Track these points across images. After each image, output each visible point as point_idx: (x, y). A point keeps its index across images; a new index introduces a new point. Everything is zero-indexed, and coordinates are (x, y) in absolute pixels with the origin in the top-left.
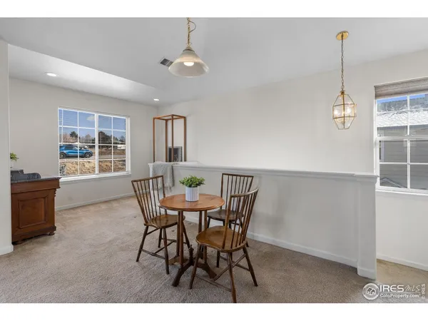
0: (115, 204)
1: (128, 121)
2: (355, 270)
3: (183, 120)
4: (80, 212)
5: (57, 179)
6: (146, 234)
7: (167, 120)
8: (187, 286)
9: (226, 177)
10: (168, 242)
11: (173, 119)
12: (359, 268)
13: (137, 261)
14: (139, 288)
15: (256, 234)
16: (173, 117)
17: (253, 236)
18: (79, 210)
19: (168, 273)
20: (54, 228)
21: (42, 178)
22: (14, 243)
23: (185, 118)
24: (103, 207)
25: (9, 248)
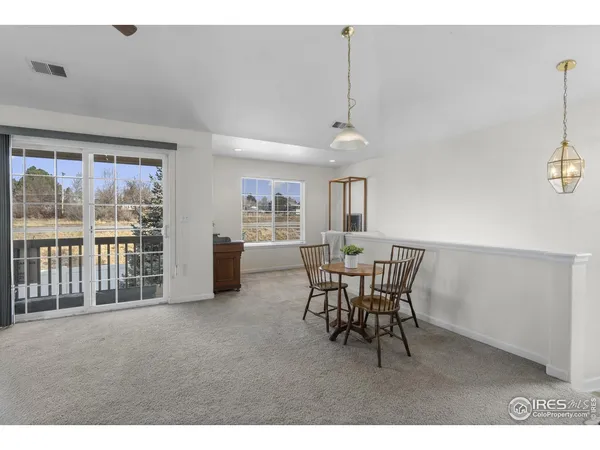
0: (290, 274)
1: (303, 186)
2: (543, 368)
3: (363, 182)
4: (259, 277)
5: (242, 244)
6: (311, 296)
7: (345, 183)
8: (342, 342)
9: (396, 250)
10: (329, 308)
11: (350, 182)
12: (548, 366)
13: (304, 319)
14: (302, 336)
15: (431, 317)
16: (351, 180)
17: (429, 319)
18: (257, 275)
19: (328, 331)
20: (240, 286)
21: (233, 241)
22: (215, 292)
23: (365, 179)
24: (278, 274)
25: (211, 295)
